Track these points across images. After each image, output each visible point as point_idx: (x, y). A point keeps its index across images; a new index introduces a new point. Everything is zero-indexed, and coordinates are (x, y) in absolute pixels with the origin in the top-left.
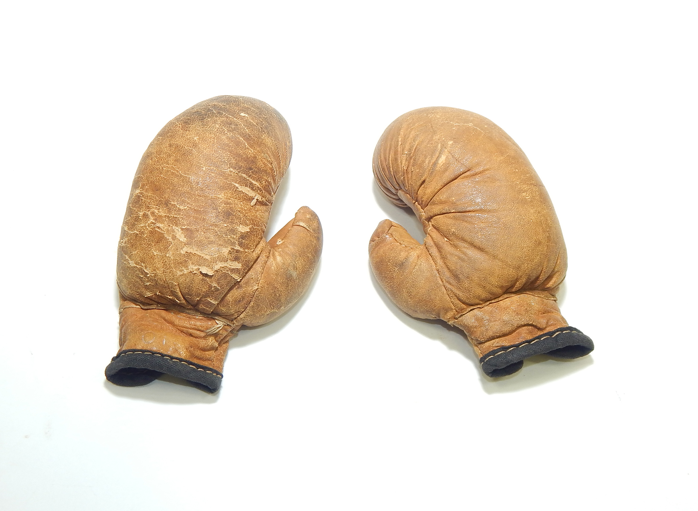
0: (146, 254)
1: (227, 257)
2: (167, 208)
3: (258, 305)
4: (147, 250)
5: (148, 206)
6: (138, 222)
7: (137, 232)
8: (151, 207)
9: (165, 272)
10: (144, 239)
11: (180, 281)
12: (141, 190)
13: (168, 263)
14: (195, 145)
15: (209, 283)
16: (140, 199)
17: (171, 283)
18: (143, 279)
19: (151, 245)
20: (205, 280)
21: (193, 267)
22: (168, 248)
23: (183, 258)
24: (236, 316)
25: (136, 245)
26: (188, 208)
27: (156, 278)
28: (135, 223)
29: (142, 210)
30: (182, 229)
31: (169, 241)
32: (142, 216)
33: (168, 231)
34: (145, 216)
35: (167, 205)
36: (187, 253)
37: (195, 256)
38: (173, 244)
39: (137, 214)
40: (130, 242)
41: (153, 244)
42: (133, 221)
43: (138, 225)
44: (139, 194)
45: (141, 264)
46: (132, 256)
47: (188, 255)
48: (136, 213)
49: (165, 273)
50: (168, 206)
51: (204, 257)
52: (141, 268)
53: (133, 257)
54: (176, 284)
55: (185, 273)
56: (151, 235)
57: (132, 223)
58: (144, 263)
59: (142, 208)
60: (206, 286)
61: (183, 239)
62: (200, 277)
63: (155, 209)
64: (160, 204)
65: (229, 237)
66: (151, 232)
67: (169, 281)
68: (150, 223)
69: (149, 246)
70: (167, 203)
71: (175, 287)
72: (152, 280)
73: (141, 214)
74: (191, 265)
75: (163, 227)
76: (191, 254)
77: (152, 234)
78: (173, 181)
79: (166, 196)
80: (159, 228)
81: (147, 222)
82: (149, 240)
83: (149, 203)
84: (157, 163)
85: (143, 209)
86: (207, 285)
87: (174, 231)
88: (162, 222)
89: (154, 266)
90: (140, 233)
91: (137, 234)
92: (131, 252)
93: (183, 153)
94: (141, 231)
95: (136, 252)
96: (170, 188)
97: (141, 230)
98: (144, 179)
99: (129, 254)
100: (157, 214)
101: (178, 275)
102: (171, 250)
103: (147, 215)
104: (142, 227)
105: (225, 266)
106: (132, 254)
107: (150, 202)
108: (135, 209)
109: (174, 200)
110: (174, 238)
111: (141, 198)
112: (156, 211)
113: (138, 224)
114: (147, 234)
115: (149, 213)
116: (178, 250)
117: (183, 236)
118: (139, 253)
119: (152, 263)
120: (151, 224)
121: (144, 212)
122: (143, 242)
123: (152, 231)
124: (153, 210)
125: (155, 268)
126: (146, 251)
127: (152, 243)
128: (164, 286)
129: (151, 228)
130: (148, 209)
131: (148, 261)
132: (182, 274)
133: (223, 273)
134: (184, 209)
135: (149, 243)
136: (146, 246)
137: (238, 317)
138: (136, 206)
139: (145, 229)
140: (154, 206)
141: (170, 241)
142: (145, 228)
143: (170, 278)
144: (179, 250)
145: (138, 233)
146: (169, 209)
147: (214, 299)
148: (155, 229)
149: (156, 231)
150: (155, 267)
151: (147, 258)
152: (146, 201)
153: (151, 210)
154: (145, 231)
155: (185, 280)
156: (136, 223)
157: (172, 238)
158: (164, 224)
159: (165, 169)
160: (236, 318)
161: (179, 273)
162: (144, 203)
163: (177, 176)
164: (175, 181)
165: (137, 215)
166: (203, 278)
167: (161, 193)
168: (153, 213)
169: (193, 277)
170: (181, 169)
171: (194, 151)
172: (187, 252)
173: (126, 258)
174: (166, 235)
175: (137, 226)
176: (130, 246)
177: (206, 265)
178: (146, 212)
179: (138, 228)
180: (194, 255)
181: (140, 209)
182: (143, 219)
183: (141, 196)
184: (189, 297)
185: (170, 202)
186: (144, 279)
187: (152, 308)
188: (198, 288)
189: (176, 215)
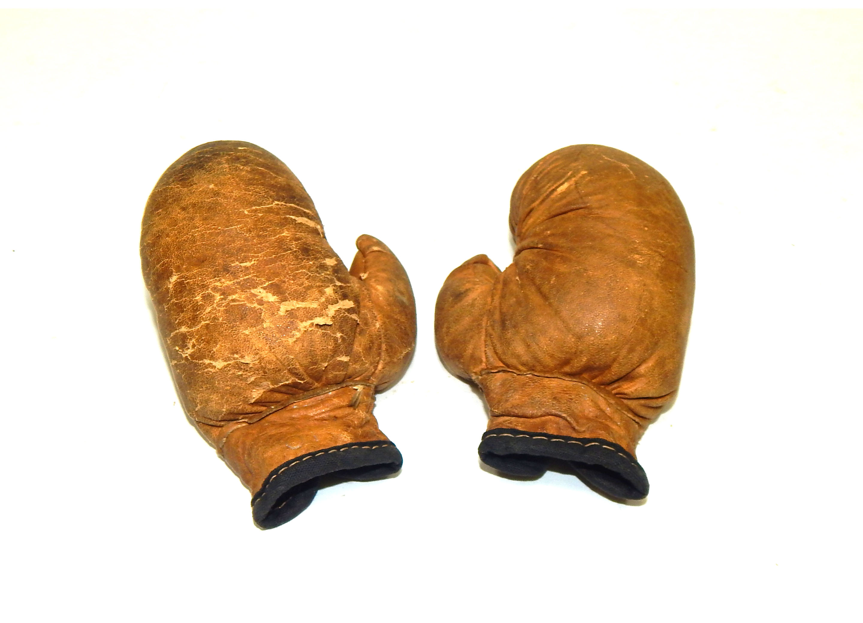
0: (235, 341)
1: (335, 297)
2: (229, 274)
3: (391, 347)
4: (234, 335)
5: (203, 285)
6: (199, 310)
7: (206, 322)
8: (207, 283)
9: (272, 348)
10: (221, 324)
11: (297, 350)
12: (178, 275)
13: (270, 336)
14: (216, 194)
15: (332, 336)
16: (184, 284)
17: (286, 358)
18: (244, 376)
19: (235, 327)
20: (326, 335)
21: (304, 325)
22: (260, 318)
23: (286, 320)
24: (373, 370)
25: (212, 338)
26: (256, 262)
27: (262, 364)
28: (196, 314)
29: (197, 294)
30: (264, 288)
31: (256, 309)
32: (202, 300)
33: (248, 298)
34: (206, 298)
35: (228, 270)
36: (288, 313)
37: (300, 311)
38: (264, 310)
39: (192, 302)
40: (202, 340)
41: (238, 323)
42: (190, 315)
43: (202, 314)
44: (178, 280)
45: (233, 358)
46: (214, 355)
47: (291, 313)
48: (190, 302)
49: (273, 351)
50: (231, 271)
51: (311, 308)
52: (236, 362)
53: (216, 355)
54: (292, 357)
55: (298, 336)
56: (227, 315)
57: (190, 317)
58: (237, 353)
59: (195, 291)
60: (331, 342)
61: (272, 298)
62: (319, 333)
63: (215, 282)
64: (216, 274)
65: (323, 274)
66: (227, 311)
67: (283, 357)
68: (219, 301)
69: (233, 329)
70: (226, 269)
71: (292, 362)
72: (258, 371)
73: (198, 298)
74: (300, 323)
75: (239, 297)
76: (293, 311)
77: (229, 313)
78: (218, 241)
79: (220, 262)
80: (233, 300)
81: (214, 303)
82: (229, 321)
83: (202, 281)
84: (181, 235)
85: (198, 291)
86: (331, 339)
87: (255, 296)
88: (235, 293)
89: (254, 348)
90: (211, 320)
91: (208, 324)
92: (210, 352)
93: (208, 207)
94: (212, 318)
95: (218, 346)
96: (218, 252)
97: (211, 316)
98: (172, 261)
99: (208, 356)
100: (221, 286)
101: (290, 344)
102: (266, 318)
103: (209, 295)
104: (209, 313)
105: (339, 309)
106: (214, 352)
107: (203, 279)
108: (184, 299)
109: (233, 262)
110: (261, 302)
111: (185, 282)
112: (218, 284)
113: (201, 312)
114: (223, 317)
115: (210, 291)
116: (274, 314)
117: (270, 295)
118: (223, 345)
119: (248, 347)
120: (221, 302)
121: (201, 294)
122: (222, 329)
123: (227, 309)
124: (213, 285)
125: (257, 350)
126: (232, 336)
127: (235, 323)
128: (277, 370)
129: (223, 307)
130: (205, 288)
131: (242, 347)
132: (295, 339)
133: (341, 318)
134: (251, 265)
135: (232, 325)
136: (230, 331)
137: (375, 370)
138: (184, 295)
139: (217, 312)
140: (212, 280)
141: (258, 309)
142: (214, 311)
143: (282, 352)
144: (276, 313)
145: (209, 322)
146: (233, 274)
147: (345, 355)
148: (230, 305)
149: (232, 306)
150: (255, 350)
151: (238, 344)
152: (196, 281)
153: (210, 286)
154: (217, 314)
155: (303, 346)
156: (198, 313)
157: (259, 304)
158: (237, 294)
159: (196, 235)
160: (374, 372)
161: (291, 341)
162: (194, 284)
163: (219, 234)
164: (219, 240)
165: (193, 304)
166: (323, 332)
167: (210, 261)
168: (215, 289)
169: (310, 337)
170: (219, 225)
171: (220, 199)
172: (287, 311)
173: (205, 364)
174: (249, 305)
175: (200, 316)
176: (204, 345)
177: (318, 315)
178: (204, 292)
179: (204, 317)
180: (297, 310)
181: (194, 294)
182: (205, 303)
183: (183, 280)
184: (314, 367)
185: (229, 266)
186: (246, 374)
187: (265, 415)
188: (322, 348)
189: (246, 275)
